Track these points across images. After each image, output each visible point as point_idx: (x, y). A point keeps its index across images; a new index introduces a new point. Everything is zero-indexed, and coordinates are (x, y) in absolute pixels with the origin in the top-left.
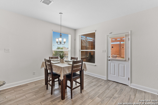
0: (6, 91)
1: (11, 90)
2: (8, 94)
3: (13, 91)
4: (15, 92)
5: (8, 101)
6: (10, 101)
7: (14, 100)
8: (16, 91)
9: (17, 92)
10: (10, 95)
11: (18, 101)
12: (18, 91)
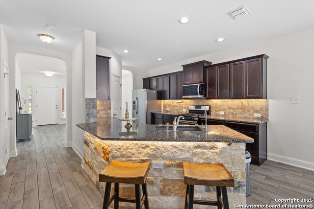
0: (291, 168)
1: (298, 172)
2: (291, 174)
3: (301, 175)
4: (303, 178)
5: (285, 183)
6: (288, 184)
7: (294, 186)
8: (305, 178)
9: (306, 180)
10: (293, 177)
11: (299, 193)
12: (311, 179)
